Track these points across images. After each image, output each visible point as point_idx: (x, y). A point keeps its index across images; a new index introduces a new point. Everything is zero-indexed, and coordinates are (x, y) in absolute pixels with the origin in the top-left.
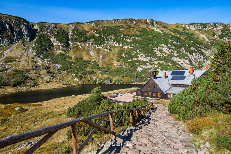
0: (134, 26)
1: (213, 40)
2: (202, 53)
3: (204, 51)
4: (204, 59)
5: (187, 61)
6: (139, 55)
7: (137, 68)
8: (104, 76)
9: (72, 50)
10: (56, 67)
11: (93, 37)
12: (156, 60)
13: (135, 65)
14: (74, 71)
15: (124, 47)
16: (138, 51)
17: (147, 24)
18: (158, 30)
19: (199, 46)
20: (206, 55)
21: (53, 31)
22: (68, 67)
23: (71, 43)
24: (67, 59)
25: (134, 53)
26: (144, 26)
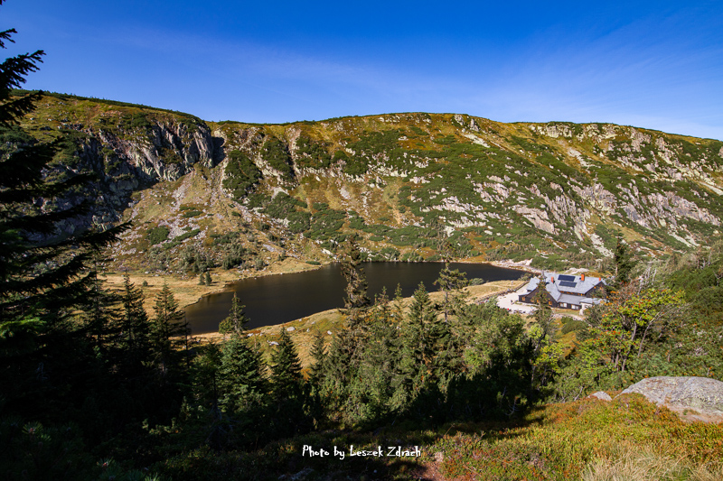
0: (427, 130)
1: (596, 162)
2: (574, 196)
3: (576, 189)
4: (577, 207)
5: (545, 215)
6: (445, 200)
7: (444, 228)
8: (380, 244)
9: (302, 186)
10: (280, 224)
11: (342, 155)
12: (482, 212)
13: (440, 223)
14: (319, 234)
15: (411, 180)
16: (443, 190)
17: (457, 125)
18: (480, 142)
19: (566, 177)
20: (580, 199)
21: (257, 144)
22: (304, 226)
23: (297, 170)
24: (298, 208)
25: (435, 194)
26: (449, 131)
